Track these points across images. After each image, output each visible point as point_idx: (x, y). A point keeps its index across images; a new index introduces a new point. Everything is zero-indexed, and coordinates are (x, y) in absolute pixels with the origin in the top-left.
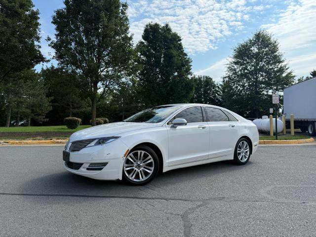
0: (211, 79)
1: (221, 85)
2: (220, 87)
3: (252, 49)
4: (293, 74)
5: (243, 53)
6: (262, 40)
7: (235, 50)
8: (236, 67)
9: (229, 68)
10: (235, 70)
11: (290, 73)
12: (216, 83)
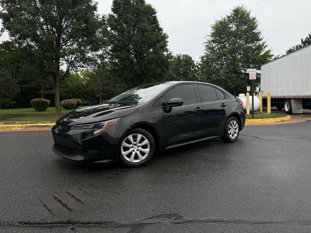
0: (191, 59)
1: (200, 64)
2: (199, 67)
3: (230, 26)
4: (271, 53)
5: (221, 31)
6: (240, 16)
7: (213, 27)
8: (214, 45)
9: (207, 46)
10: (213, 48)
11: (268, 52)
12: (195, 63)
